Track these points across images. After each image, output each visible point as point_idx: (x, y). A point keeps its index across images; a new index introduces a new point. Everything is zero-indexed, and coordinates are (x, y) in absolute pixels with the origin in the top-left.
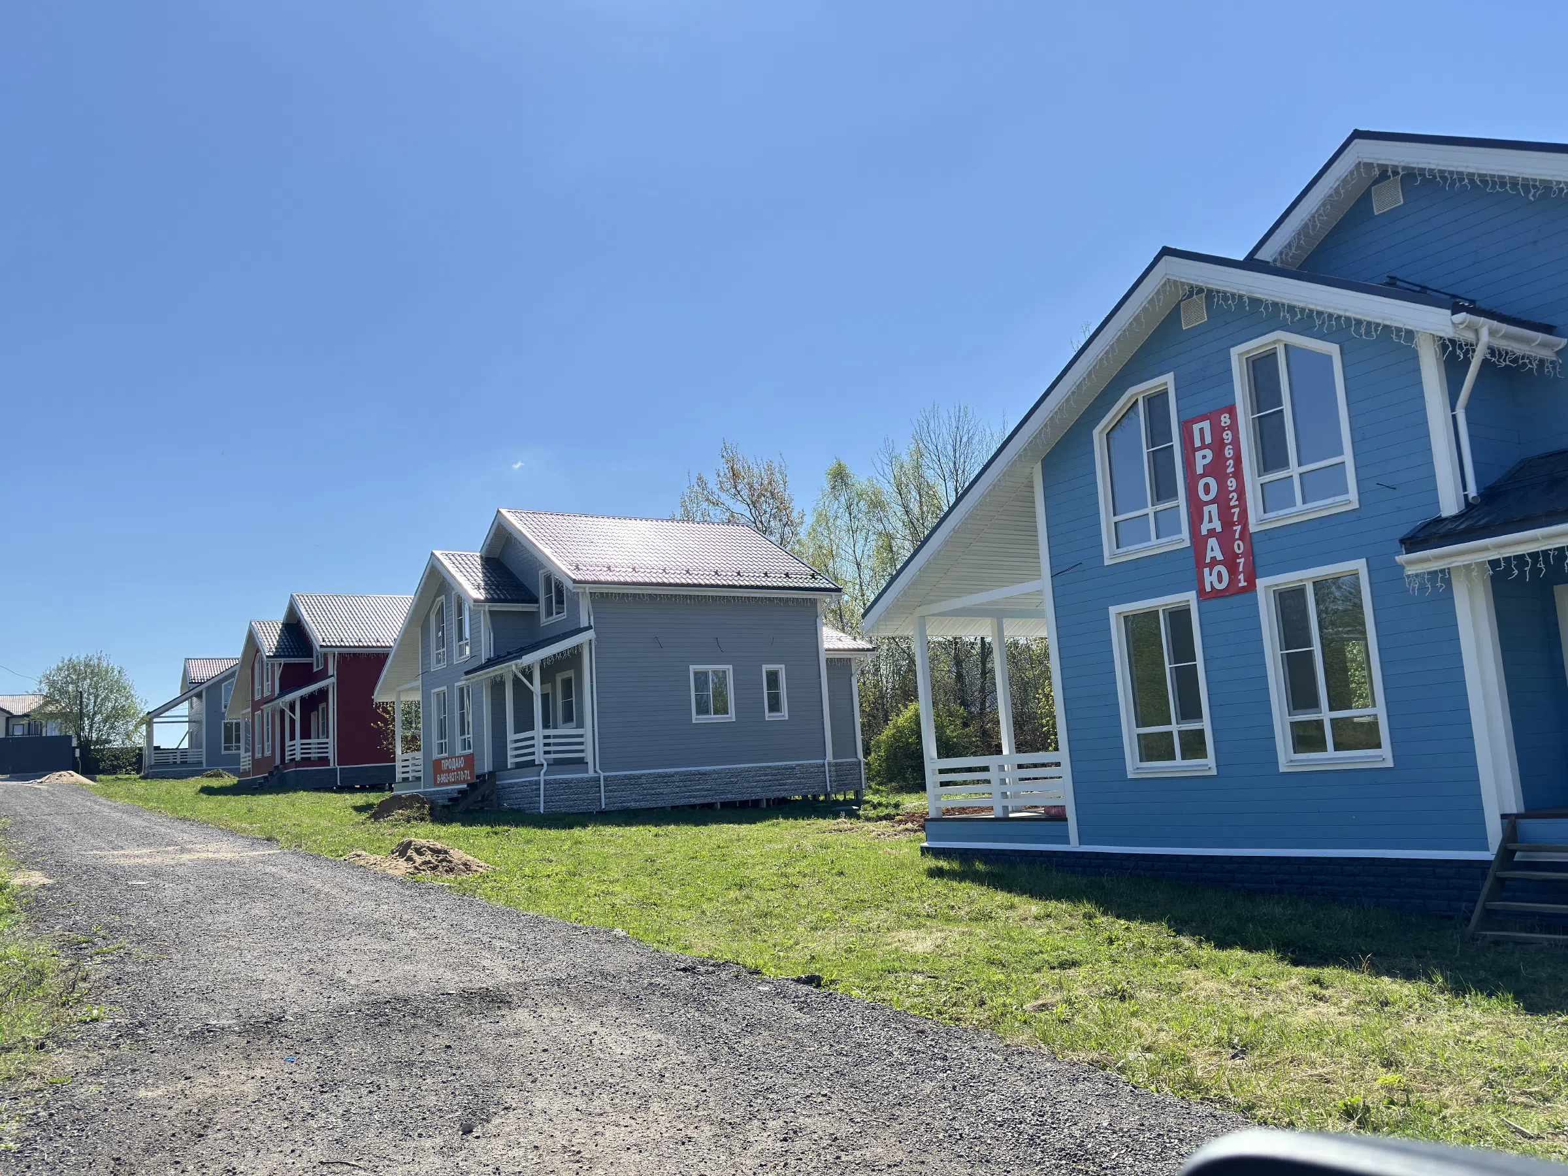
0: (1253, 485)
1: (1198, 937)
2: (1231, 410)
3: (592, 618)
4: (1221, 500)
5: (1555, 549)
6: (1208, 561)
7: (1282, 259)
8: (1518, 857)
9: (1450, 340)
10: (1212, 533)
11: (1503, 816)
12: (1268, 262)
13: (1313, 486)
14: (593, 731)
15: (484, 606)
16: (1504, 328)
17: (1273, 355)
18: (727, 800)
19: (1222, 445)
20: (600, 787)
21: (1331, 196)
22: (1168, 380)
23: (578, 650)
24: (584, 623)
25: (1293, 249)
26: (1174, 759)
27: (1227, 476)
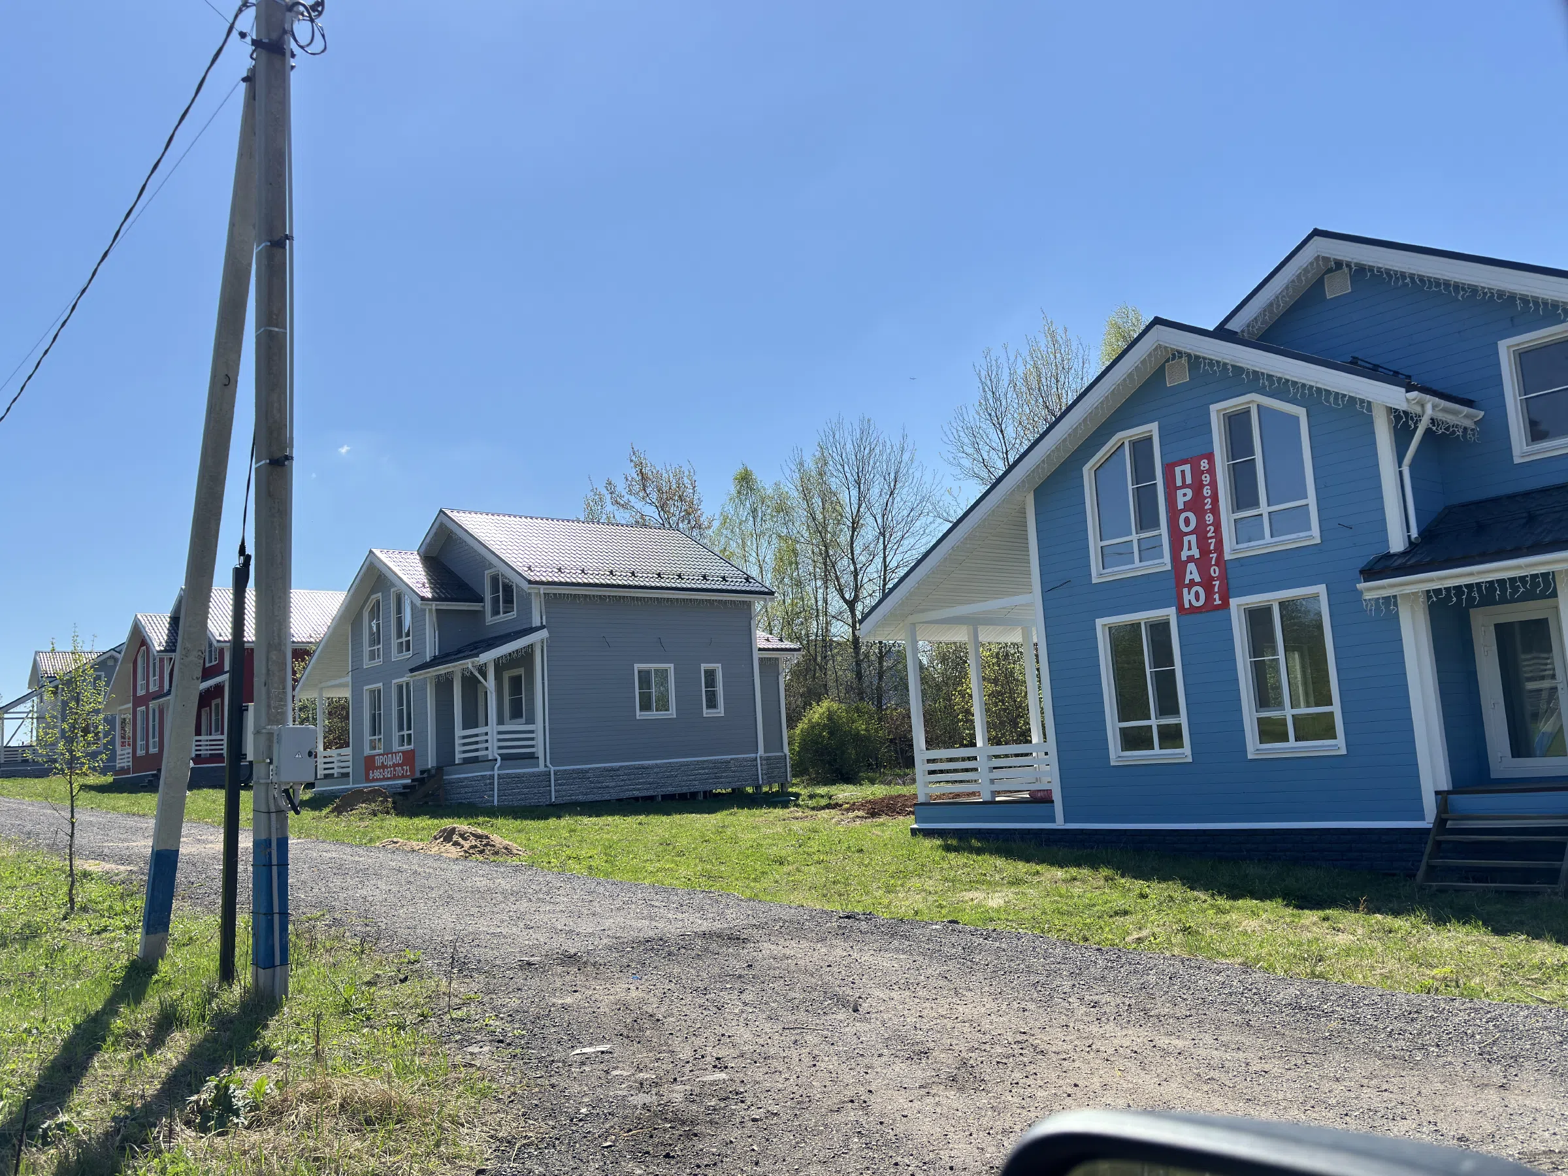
0: (1228, 520)
1: (1210, 891)
2: (1210, 457)
3: (544, 618)
4: (1200, 532)
5: (1487, 582)
6: (1187, 582)
7: (1249, 330)
8: (1449, 824)
9: (1404, 412)
10: (1191, 559)
11: (1437, 793)
12: (1236, 333)
13: (1279, 523)
14: (544, 727)
15: (431, 605)
16: (1443, 403)
17: (1247, 412)
18: (668, 793)
19: (1201, 486)
20: (550, 781)
21: (1293, 281)
22: (1153, 428)
23: (532, 648)
24: (536, 622)
25: (1259, 323)
26: (1153, 748)
27: (1205, 512)
